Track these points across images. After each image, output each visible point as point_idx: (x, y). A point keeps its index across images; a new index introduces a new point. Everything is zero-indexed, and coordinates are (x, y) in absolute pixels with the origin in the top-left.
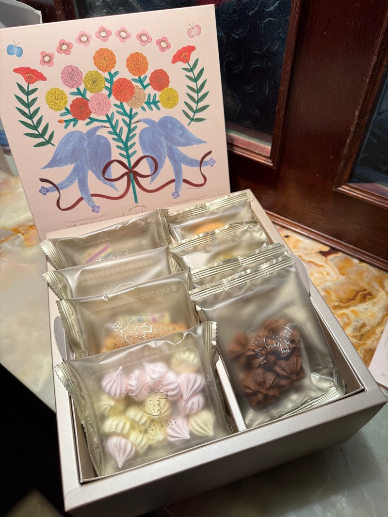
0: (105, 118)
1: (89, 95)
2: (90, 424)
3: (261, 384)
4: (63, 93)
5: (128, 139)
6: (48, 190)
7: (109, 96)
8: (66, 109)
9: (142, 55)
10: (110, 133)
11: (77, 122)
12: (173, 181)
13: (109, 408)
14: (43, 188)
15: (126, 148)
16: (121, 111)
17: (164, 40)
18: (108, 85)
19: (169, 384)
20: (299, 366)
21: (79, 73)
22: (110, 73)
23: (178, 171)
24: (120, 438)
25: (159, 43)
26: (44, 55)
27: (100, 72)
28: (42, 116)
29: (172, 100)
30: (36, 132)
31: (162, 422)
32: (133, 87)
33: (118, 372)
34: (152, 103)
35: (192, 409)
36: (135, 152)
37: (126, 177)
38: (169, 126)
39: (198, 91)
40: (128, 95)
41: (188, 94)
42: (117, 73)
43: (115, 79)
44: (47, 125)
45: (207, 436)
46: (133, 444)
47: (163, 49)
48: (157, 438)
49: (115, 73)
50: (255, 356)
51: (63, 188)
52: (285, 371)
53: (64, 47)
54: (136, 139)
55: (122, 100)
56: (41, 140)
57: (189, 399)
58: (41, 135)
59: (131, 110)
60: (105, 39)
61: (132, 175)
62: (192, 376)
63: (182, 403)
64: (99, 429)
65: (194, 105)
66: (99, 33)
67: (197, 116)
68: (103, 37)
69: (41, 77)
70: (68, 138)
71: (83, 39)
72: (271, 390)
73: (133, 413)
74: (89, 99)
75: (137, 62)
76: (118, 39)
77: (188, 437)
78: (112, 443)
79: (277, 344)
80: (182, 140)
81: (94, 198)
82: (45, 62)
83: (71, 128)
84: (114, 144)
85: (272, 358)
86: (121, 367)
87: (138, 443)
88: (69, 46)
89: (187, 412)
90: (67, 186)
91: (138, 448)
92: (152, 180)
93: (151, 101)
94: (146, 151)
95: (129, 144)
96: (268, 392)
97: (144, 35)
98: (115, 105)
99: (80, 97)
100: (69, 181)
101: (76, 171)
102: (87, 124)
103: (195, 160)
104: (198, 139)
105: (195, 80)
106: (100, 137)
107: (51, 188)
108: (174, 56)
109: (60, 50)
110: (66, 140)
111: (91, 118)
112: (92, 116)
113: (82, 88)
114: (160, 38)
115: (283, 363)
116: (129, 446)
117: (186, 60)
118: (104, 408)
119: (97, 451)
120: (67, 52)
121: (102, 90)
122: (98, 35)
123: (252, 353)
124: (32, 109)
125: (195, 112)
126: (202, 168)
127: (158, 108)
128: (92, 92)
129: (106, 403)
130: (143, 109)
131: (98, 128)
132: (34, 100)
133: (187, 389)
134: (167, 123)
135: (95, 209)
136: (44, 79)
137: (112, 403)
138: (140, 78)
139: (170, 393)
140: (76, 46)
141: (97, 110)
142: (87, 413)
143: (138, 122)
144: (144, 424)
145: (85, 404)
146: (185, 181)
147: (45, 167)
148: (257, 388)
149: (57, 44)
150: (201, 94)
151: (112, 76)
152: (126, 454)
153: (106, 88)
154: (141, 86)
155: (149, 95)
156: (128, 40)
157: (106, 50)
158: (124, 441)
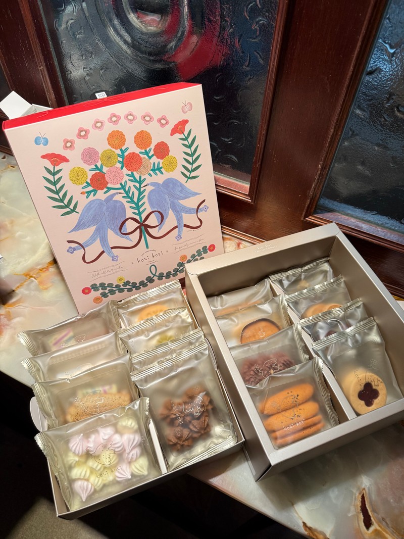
0: (119, 186)
1: (105, 170)
2: (62, 474)
3: (179, 438)
4: (83, 170)
5: (139, 200)
6: (74, 249)
7: (122, 168)
8: (87, 182)
9: (147, 132)
10: (124, 197)
11: (96, 193)
12: (176, 227)
13: (74, 462)
14: (70, 248)
15: (138, 207)
16: (132, 178)
17: (164, 118)
18: (121, 159)
19: (115, 444)
20: (206, 423)
21: (96, 153)
22: (121, 150)
23: (179, 219)
24: (83, 481)
25: (159, 121)
26: (66, 141)
27: (114, 150)
28: (67, 191)
29: (172, 165)
30: (62, 204)
31: (112, 468)
32: (141, 159)
33: (80, 438)
34: (157, 169)
35: (132, 458)
36: (145, 209)
37: (138, 230)
38: (171, 185)
39: (192, 155)
40: (137, 166)
41: (184, 159)
42: (127, 149)
43: (126, 154)
44: (72, 197)
45: (143, 475)
46: (92, 485)
47: (163, 125)
48: (108, 479)
49: (125, 150)
50: (176, 418)
51: (87, 246)
52: (196, 428)
53: (83, 133)
54: (145, 200)
55: (132, 171)
56: (67, 210)
57: (130, 452)
58: (67, 206)
59: (140, 177)
60: (116, 122)
61: (143, 227)
62: (132, 436)
63: (125, 455)
64: (68, 477)
65: (189, 167)
66: (111, 118)
67: (193, 174)
68: (114, 121)
69: (65, 160)
70: (90, 206)
71: (98, 125)
72: (186, 442)
73: (91, 463)
74: (105, 172)
75: (142, 139)
76: (127, 121)
77: (130, 477)
78: (78, 485)
79: (191, 409)
80: (182, 195)
81: (113, 250)
82: (67, 147)
83: (91, 197)
84: (127, 206)
85: (188, 419)
86: (82, 434)
87: (95, 484)
88: (87, 132)
89: (129, 460)
90: (91, 244)
91: (96, 487)
92: (160, 229)
93: (156, 168)
94: (154, 208)
95: (140, 204)
96: (184, 443)
97: (148, 116)
98: (127, 175)
99: (98, 171)
100: (93, 239)
101: (98, 230)
102: (105, 193)
103: (193, 209)
104: (194, 192)
105: (190, 147)
106: (116, 201)
107: (77, 247)
108: (172, 130)
109: (79, 136)
110: (88, 208)
111: (108, 188)
112: (109, 185)
113: (99, 165)
114: (161, 117)
115: (195, 422)
116: (90, 486)
117: (182, 132)
118: (71, 462)
119: (68, 491)
120: (85, 137)
121: (115, 164)
122: (110, 120)
123: (174, 416)
124: (58, 186)
125: (191, 172)
126: (198, 213)
127: (162, 173)
128: (108, 167)
129: (72, 458)
130: (150, 175)
131: (114, 194)
132: (60, 179)
133: (129, 446)
134: (170, 184)
135: (114, 258)
136: (67, 161)
137: (77, 459)
138: (146, 151)
139: (116, 450)
140: (93, 132)
141: (113, 181)
142: (59, 466)
143: (146, 185)
144: (99, 470)
145: (57, 460)
146: (186, 226)
147: (71, 231)
148: (176, 440)
149: (77, 132)
150: (194, 157)
151: (123, 152)
152: (88, 492)
153: (119, 162)
154: (147, 157)
155: (154, 163)
156: (134, 122)
157: (118, 131)
158: (86, 483)
